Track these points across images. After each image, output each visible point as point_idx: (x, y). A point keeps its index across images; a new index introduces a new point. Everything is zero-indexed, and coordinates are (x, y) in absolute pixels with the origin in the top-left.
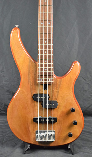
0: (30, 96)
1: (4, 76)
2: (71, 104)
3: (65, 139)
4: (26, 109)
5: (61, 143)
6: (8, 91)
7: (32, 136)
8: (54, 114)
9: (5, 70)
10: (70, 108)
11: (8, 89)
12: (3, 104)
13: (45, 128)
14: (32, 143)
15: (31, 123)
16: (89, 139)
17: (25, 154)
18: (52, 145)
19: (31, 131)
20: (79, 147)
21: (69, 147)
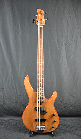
0: (33, 108)
1: (21, 98)
2: (53, 112)
3: (50, 129)
4: (31, 114)
5: (49, 131)
6: (23, 105)
7: (34, 128)
8: (45, 117)
9: (21, 95)
10: (53, 114)
11: (23, 104)
12: (21, 111)
13: (41, 124)
14: (34, 131)
15: (34, 121)
16: (62, 128)
17: (31, 137)
18: (44, 132)
19: (34, 125)
20: (57, 133)
21: (52, 133)
